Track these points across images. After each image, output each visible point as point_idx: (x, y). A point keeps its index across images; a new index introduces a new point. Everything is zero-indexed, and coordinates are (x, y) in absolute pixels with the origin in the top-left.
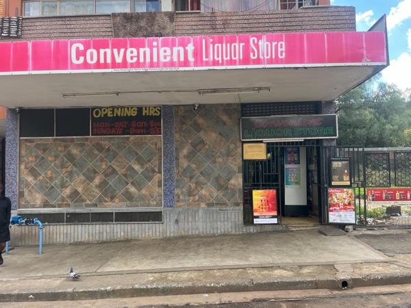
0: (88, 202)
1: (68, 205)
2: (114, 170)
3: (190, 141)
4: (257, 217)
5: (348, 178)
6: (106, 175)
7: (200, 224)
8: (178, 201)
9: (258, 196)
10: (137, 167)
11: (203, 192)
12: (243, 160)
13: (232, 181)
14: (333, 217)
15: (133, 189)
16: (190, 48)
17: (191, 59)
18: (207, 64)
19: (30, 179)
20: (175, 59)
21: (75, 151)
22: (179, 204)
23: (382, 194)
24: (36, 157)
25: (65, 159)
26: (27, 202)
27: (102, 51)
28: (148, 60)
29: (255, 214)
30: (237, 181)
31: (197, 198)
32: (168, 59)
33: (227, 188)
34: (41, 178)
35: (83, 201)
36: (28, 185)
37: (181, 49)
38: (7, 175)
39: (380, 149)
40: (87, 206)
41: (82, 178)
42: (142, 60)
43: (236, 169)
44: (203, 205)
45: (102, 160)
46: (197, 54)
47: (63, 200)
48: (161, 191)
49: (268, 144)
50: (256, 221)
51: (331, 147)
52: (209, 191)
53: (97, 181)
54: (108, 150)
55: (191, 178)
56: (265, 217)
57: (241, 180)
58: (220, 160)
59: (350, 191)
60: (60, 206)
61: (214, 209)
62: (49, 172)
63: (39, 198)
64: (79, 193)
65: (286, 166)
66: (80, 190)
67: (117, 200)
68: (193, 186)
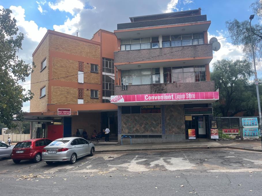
0: (141, 132)
1: (135, 133)
2: (148, 123)
3: (169, 115)
4: (190, 137)
5: (216, 126)
6: (145, 125)
7: (173, 138)
8: (166, 132)
9: (190, 131)
10: (154, 122)
11: (174, 130)
12: (185, 121)
13: (182, 127)
14: (212, 137)
15: (153, 129)
16: (172, 96)
17: (173, 98)
18: (176, 99)
19: (124, 126)
20: (169, 98)
21: (136, 118)
22: (166, 133)
23: (227, 130)
24: (126, 119)
25: (134, 120)
26: (124, 132)
27: (152, 97)
28: (163, 99)
29: (189, 136)
30: (184, 127)
31: (172, 131)
32: (167, 98)
33: (180, 129)
34: (127, 125)
35: (139, 132)
36: (124, 127)
37: (170, 96)
38: (118, 124)
39: (226, 117)
40: (140, 133)
41: (139, 125)
42: (161, 99)
43: (183, 123)
44: (174, 134)
45: (144, 121)
46: (174, 97)
47: (133, 131)
48: (161, 129)
49: (192, 116)
50: (189, 138)
51: (211, 117)
52: (175, 129)
53: (143, 126)
54: (146, 118)
55: (170, 125)
56: (192, 137)
57: (185, 126)
58: (178, 120)
59: (217, 129)
60: (133, 133)
61: (177, 134)
62: (129, 124)
63: (127, 131)
64: (138, 130)
65: (199, 122)
66: (138, 129)
67: (149, 132)
68: (170, 128)
